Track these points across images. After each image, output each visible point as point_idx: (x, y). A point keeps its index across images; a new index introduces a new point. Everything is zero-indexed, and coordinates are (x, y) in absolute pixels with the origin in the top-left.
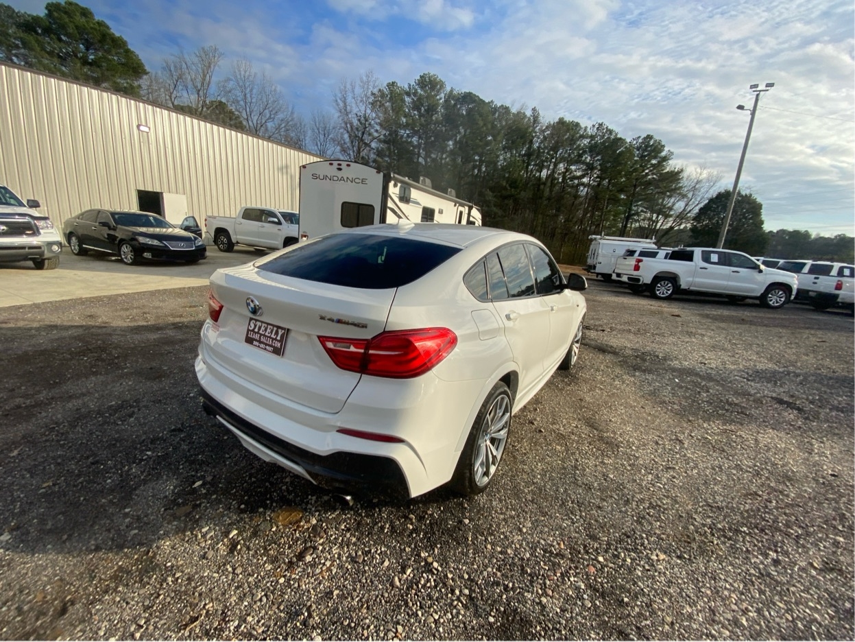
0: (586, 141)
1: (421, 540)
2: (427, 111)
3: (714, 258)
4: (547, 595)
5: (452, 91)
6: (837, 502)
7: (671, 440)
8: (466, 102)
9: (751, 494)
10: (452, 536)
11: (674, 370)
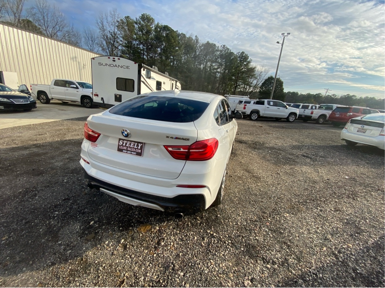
0: (218, 53)
1: (205, 226)
2: (146, 33)
3: (272, 103)
4: (257, 236)
5: (158, 24)
6: (332, 188)
7: (276, 174)
8: (165, 30)
9: (306, 189)
10: (216, 222)
11: (267, 148)
